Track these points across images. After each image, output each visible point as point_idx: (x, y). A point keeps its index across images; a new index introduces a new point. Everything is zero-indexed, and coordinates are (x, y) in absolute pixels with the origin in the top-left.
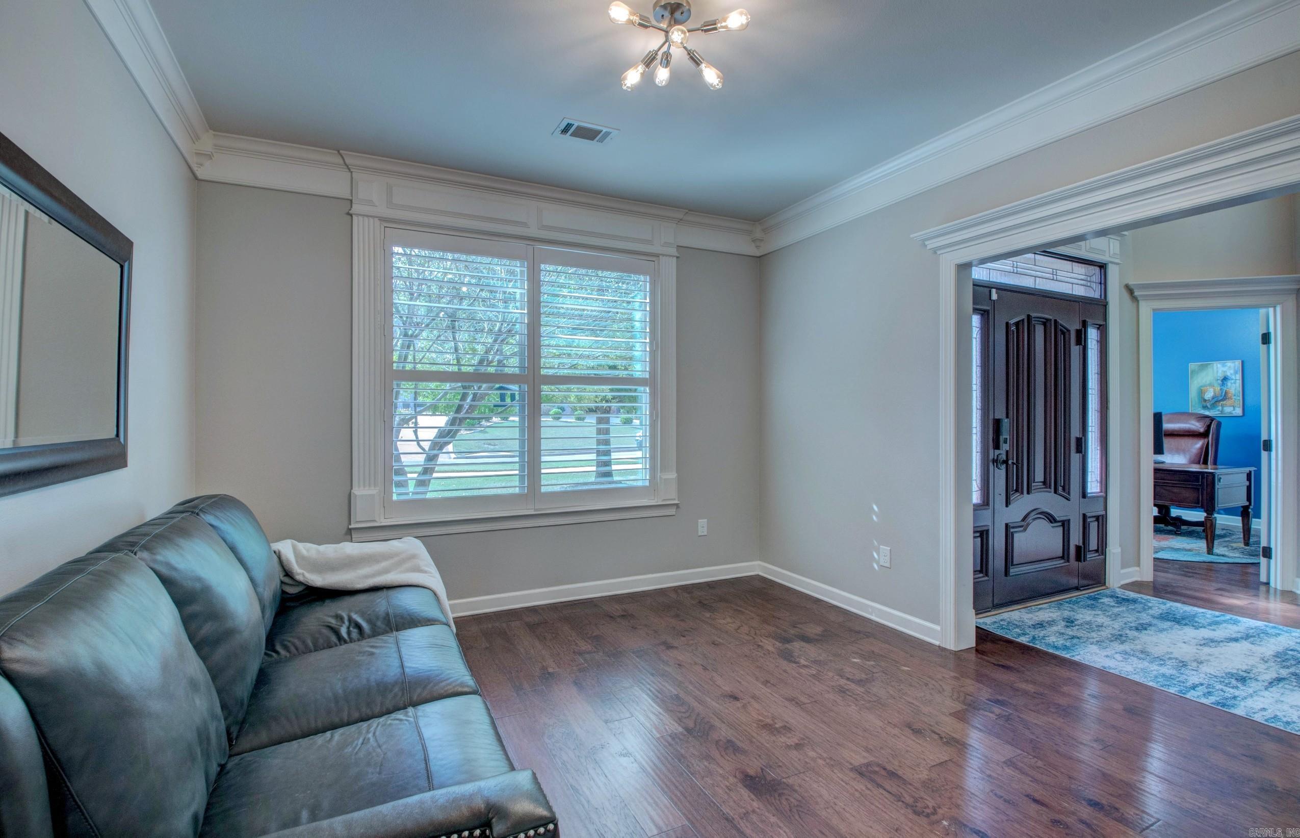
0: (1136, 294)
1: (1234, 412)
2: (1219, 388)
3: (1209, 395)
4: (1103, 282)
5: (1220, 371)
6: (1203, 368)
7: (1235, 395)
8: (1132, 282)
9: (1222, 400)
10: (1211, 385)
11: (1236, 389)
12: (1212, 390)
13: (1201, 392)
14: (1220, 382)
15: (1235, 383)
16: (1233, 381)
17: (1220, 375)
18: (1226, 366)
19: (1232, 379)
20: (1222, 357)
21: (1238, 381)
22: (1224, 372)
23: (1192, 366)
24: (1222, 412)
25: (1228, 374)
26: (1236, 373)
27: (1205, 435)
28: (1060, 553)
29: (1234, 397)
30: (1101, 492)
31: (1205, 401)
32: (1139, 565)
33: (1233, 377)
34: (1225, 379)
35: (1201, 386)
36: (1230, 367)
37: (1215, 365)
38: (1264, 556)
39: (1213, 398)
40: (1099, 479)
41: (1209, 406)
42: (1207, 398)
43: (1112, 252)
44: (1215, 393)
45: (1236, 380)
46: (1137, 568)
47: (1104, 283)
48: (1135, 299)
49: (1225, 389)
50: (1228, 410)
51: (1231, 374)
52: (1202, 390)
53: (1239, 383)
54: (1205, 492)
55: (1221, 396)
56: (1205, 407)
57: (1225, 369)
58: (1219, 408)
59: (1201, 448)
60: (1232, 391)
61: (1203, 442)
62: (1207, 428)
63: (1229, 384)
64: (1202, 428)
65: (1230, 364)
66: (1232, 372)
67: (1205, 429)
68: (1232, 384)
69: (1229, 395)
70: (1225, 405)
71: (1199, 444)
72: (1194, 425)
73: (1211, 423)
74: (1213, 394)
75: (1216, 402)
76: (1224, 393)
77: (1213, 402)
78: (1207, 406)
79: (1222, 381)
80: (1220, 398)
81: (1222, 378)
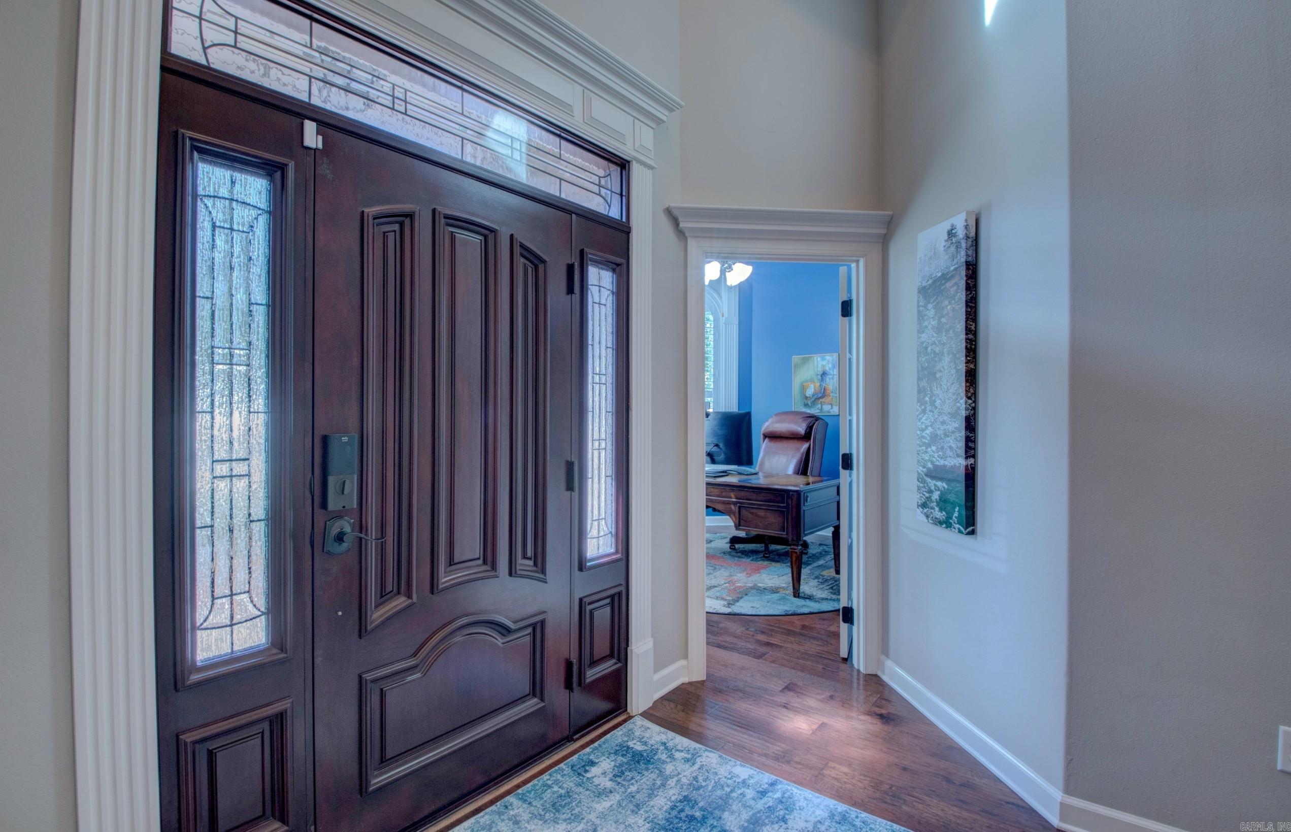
0: (682, 225)
1: (831, 411)
2: (819, 384)
3: (810, 392)
4: (624, 193)
5: (820, 365)
6: (805, 361)
7: (832, 392)
8: (676, 202)
9: (820, 398)
10: (812, 381)
11: (833, 385)
12: (812, 386)
13: (803, 388)
14: (819, 377)
15: (833, 378)
16: (831, 376)
17: (820, 370)
18: (825, 359)
19: (831, 375)
20: (822, 349)
21: (835, 376)
22: (823, 366)
23: (796, 359)
24: (821, 409)
25: (827, 368)
26: (834, 367)
27: (806, 437)
28: (526, 688)
29: (832, 394)
30: (617, 552)
31: (806, 398)
32: (686, 657)
33: (831, 372)
34: (824, 374)
35: (803, 382)
36: (828, 361)
37: (815, 358)
38: (845, 621)
39: (813, 395)
40: (614, 531)
41: (810, 404)
42: (808, 396)
43: (637, 144)
44: (815, 390)
45: (834, 375)
46: (683, 662)
47: (625, 195)
48: (681, 234)
49: (824, 385)
50: (826, 408)
51: (830, 369)
52: (803, 386)
53: (836, 378)
54: (790, 518)
55: (821, 393)
57: (824, 363)
58: (819, 406)
59: (803, 454)
60: (830, 387)
61: (805, 446)
62: (810, 429)
63: (828, 380)
64: (805, 429)
65: (828, 358)
66: (830, 366)
67: (808, 431)
68: (830, 379)
69: (828, 392)
70: (824, 402)
71: (802, 448)
72: (800, 426)
73: (814, 423)
74: (813, 390)
75: (816, 399)
76: (823, 390)
77: (813, 399)
78: (808, 404)
79: (821, 376)
80: (820, 395)
81: (822, 373)
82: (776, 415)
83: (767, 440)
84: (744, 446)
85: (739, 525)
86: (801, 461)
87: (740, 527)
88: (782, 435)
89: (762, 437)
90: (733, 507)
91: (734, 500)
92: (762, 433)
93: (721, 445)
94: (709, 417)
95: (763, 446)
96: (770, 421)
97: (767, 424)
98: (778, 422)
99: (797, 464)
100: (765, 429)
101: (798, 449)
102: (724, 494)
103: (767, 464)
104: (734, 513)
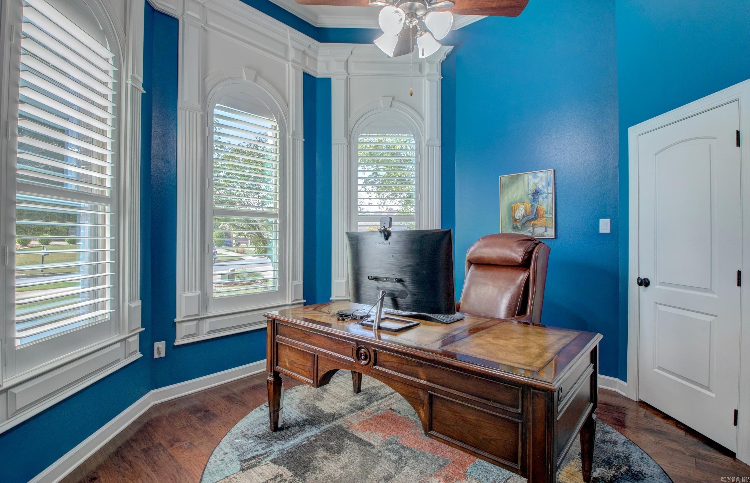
1: (546, 234)
3: (519, 213)
5: (531, 184)
6: (513, 181)
7: (546, 213)
9: (533, 219)
10: (522, 202)
11: (548, 205)
12: (522, 207)
13: (512, 210)
15: (547, 197)
16: (544, 196)
18: (538, 177)
20: (534, 166)
21: (550, 195)
22: (536, 184)
23: (503, 179)
24: (533, 232)
25: (540, 187)
26: (549, 185)
27: (525, 265)
29: (546, 215)
31: (515, 220)
33: (545, 190)
34: (536, 193)
35: (512, 203)
36: (541, 178)
37: (526, 176)
39: (524, 217)
41: (519, 227)
42: (518, 218)
44: (525, 211)
45: (548, 193)
49: (536, 205)
50: (539, 230)
51: (543, 187)
53: (551, 197)
55: (532, 214)
56: (515, 228)
57: (536, 181)
58: (531, 228)
59: (520, 286)
60: (544, 207)
61: (522, 277)
62: (529, 255)
63: (541, 199)
64: (522, 256)
65: (541, 174)
66: (544, 183)
67: (526, 257)
68: (543, 198)
69: (541, 213)
70: (537, 225)
71: (518, 278)
72: (514, 251)
73: (534, 248)
74: (523, 211)
75: (527, 221)
76: (535, 211)
77: (524, 221)
78: (517, 227)
79: (533, 196)
80: (531, 217)
81: (533, 192)
82: (483, 238)
83: (472, 267)
84: (442, 285)
85: (431, 429)
86: (518, 297)
87: (432, 432)
88: (492, 263)
89: (466, 263)
90: (421, 393)
91: (423, 382)
92: (467, 259)
93: (408, 283)
94: (390, 239)
95: (469, 275)
96: (476, 245)
97: (472, 249)
98: (486, 246)
99: (512, 298)
100: (471, 254)
101: (513, 281)
102: (406, 367)
103: (473, 294)
104: (422, 404)
